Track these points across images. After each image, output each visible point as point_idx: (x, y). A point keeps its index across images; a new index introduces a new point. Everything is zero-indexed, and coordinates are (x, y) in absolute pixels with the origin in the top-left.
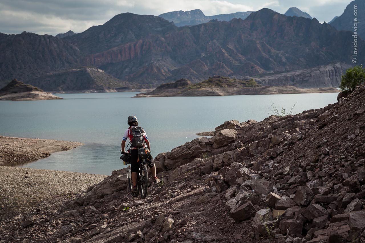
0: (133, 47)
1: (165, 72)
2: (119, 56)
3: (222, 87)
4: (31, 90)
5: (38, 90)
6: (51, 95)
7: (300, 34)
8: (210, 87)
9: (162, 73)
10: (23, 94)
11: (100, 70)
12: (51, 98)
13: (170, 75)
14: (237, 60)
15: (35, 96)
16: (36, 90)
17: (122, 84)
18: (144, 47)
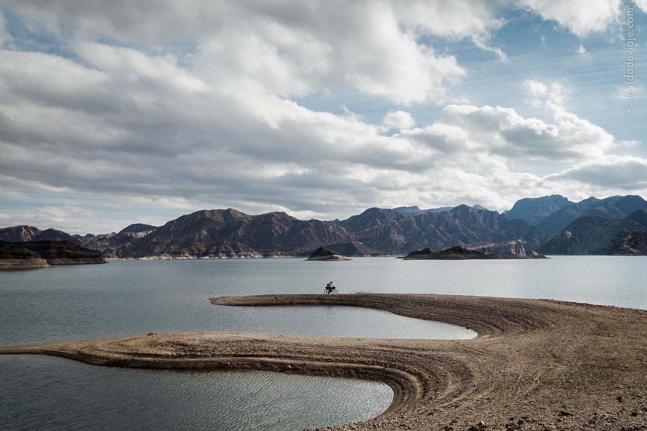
0: (379, 228)
1: (400, 244)
2: (370, 234)
3: (463, 253)
4: (333, 254)
5: (337, 254)
6: (346, 258)
7: (487, 221)
8: (455, 254)
9: (398, 245)
10: (327, 256)
11: (360, 243)
12: (346, 260)
13: (403, 246)
14: (446, 237)
15: (336, 259)
16: (336, 254)
17: (375, 252)
18: (386, 229)
